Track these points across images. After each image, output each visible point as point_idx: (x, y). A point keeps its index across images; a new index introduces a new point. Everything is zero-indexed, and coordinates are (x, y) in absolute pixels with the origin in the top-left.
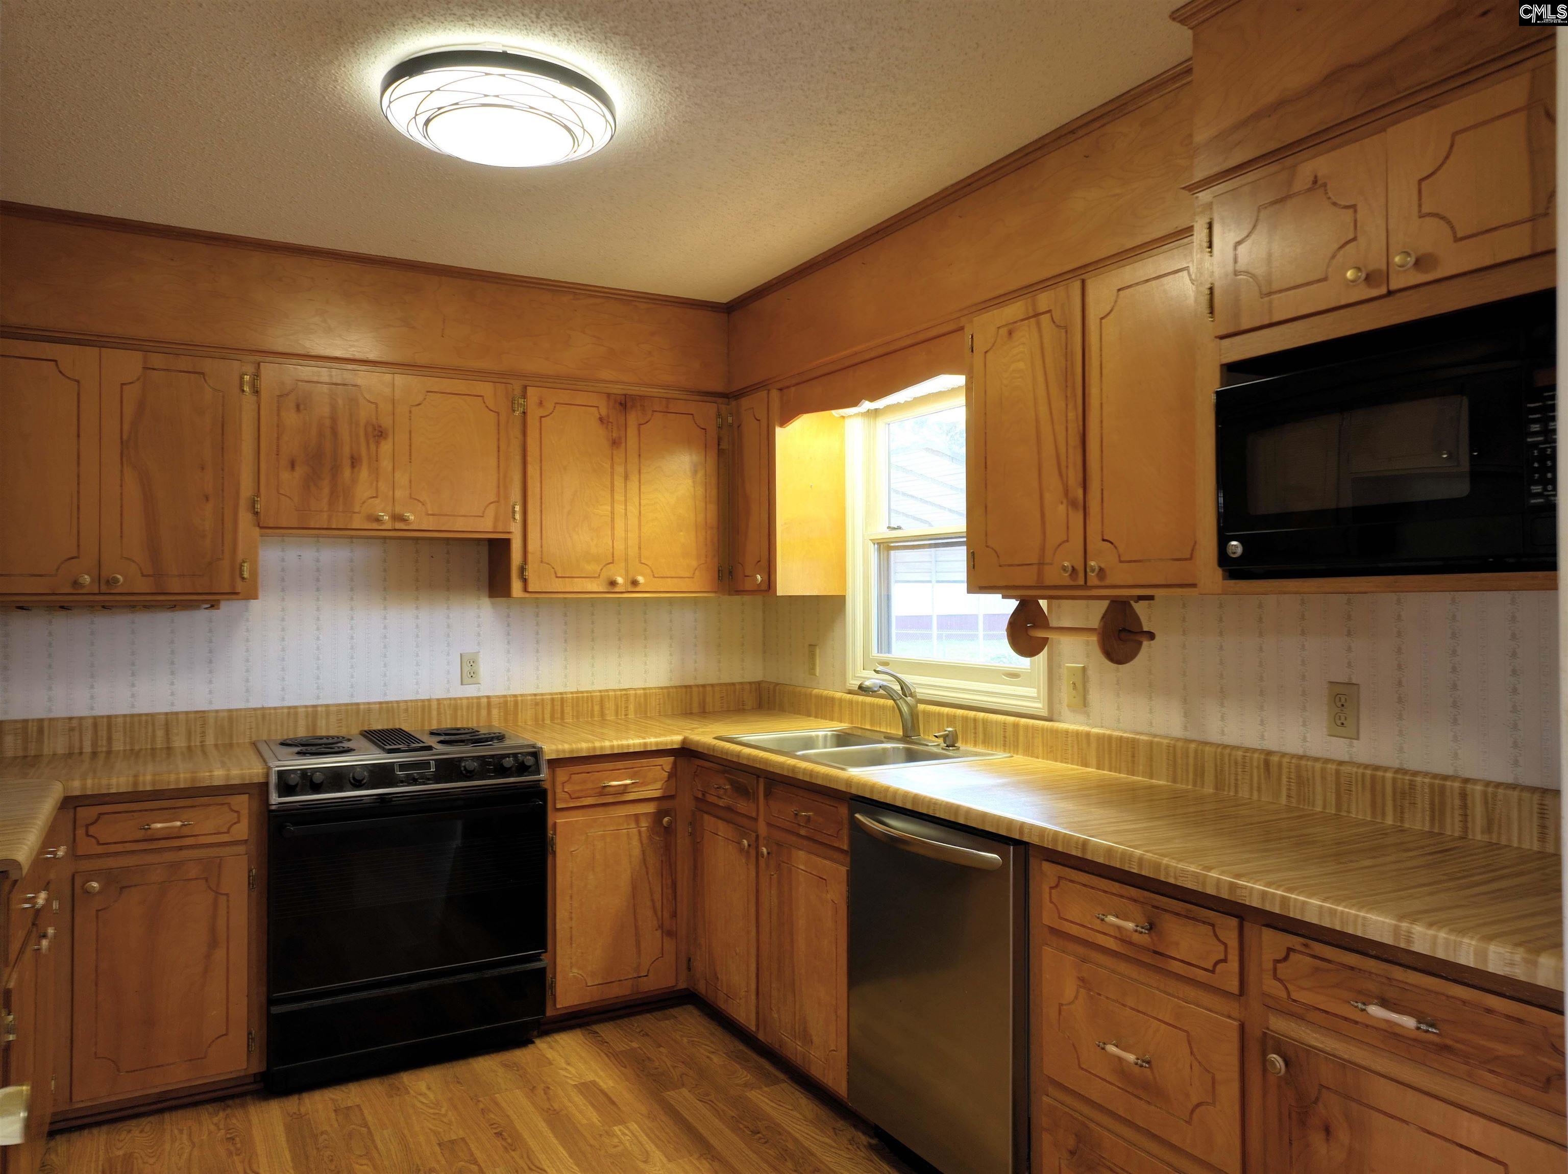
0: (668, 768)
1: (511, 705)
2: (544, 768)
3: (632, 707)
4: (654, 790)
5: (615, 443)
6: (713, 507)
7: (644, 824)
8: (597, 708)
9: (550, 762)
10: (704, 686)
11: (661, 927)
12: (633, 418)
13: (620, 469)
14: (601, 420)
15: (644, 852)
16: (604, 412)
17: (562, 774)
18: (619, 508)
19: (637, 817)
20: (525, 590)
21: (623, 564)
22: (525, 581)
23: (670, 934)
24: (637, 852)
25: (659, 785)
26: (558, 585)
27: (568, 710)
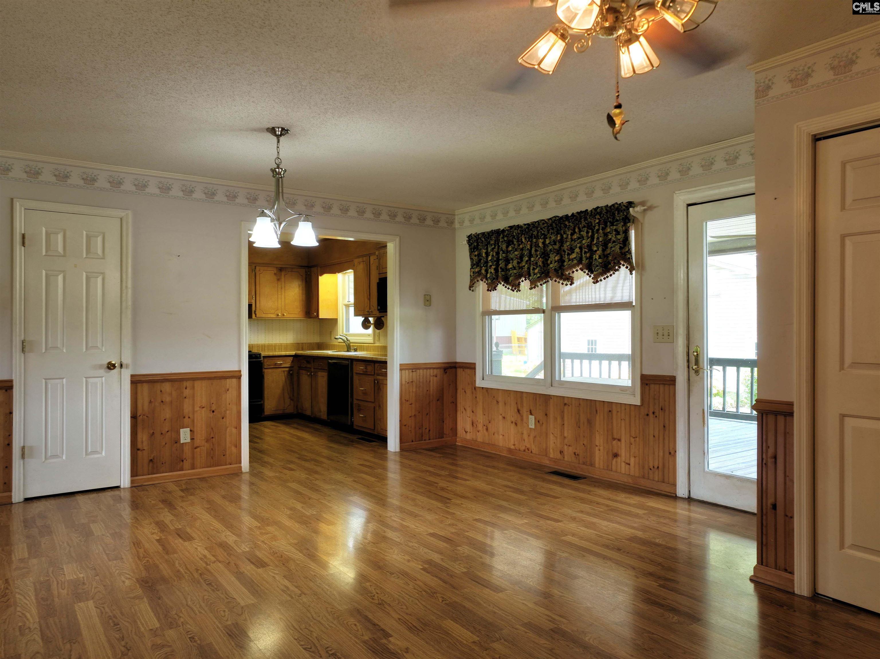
0: (292, 360)
1: (251, 347)
2: (262, 359)
3: (283, 348)
4: (288, 365)
5: (278, 280)
6: (304, 296)
7: (286, 373)
8: (274, 348)
9: (263, 357)
10: (303, 343)
11: (290, 398)
12: (283, 273)
13: (280, 286)
14: (275, 274)
15: (286, 380)
16: (275, 272)
17: (266, 360)
18: (280, 296)
19: (284, 371)
20: (256, 317)
21: (280, 311)
22: (256, 315)
23: (292, 400)
24: (284, 379)
25: (289, 364)
26: (264, 316)
27: (266, 348)
